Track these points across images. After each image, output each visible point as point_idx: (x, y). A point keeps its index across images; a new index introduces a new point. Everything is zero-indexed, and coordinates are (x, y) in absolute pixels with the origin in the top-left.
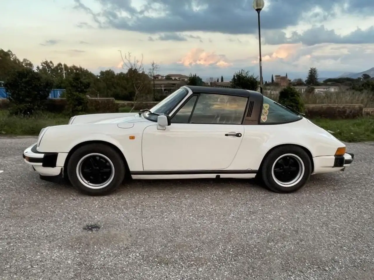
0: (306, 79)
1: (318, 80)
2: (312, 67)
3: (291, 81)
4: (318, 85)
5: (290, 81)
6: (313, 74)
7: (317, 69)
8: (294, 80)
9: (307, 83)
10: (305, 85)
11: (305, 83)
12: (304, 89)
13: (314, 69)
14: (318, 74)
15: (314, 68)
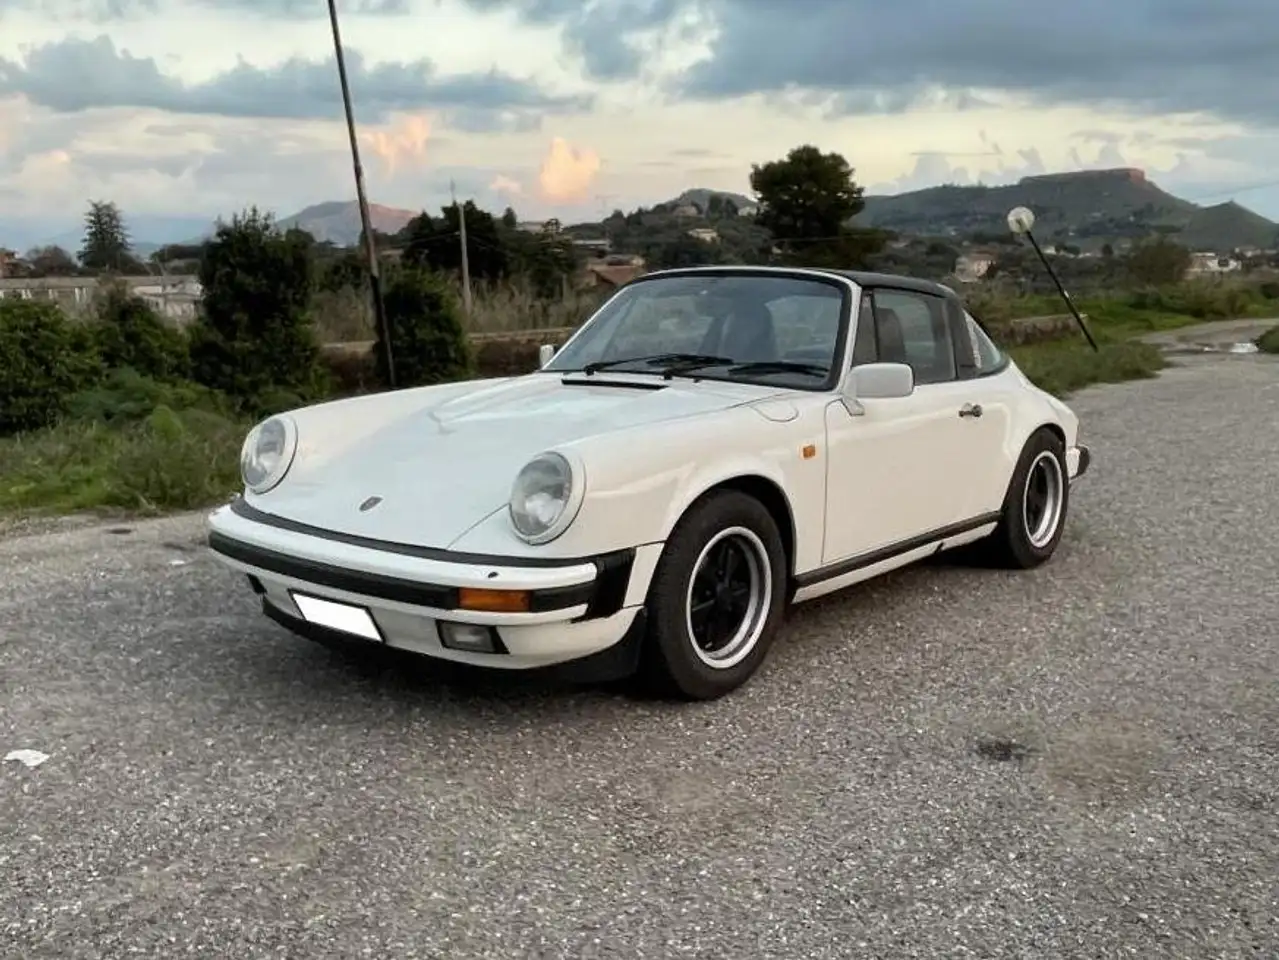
0: (81, 247)
1: (133, 253)
2: (96, 201)
3: (17, 256)
4: (135, 269)
5: (11, 255)
6: (104, 229)
7: (118, 207)
8: (28, 254)
9: (87, 264)
10: (82, 273)
11: (80, 264)
12: (81, 288)
13: (108, 207)
14: (125, 229)
15: (106, 202)
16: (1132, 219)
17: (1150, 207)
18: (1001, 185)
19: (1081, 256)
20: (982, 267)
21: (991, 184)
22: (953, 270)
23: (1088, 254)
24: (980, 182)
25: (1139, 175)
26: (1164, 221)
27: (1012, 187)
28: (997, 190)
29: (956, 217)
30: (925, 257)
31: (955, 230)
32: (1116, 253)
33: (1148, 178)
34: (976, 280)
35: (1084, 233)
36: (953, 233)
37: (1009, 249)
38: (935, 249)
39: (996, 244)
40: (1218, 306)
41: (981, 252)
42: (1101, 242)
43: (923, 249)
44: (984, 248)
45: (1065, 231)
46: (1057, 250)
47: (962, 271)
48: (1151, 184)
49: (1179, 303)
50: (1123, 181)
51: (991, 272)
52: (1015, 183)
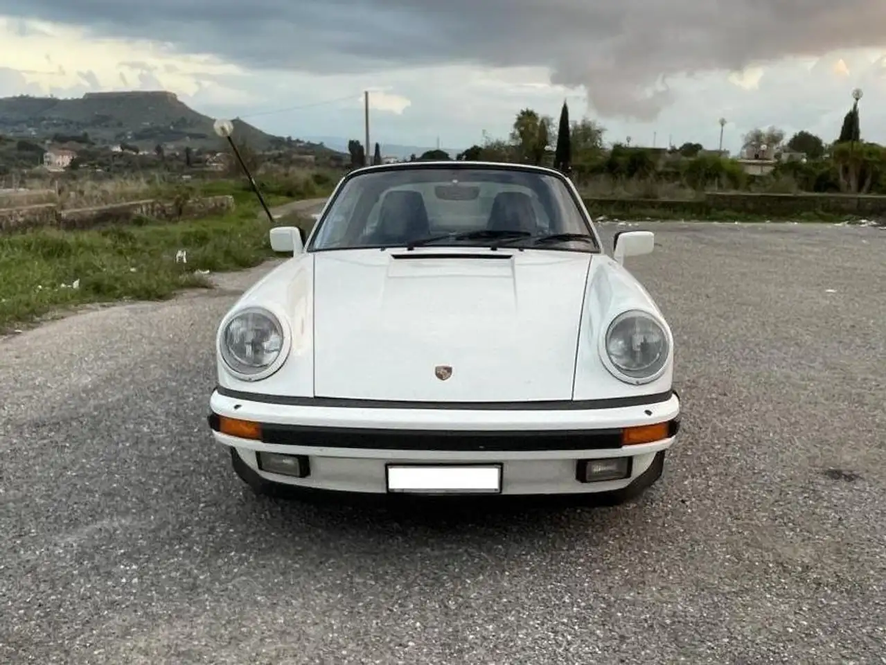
16: (172, 128)
17: (183, 120)
18: (69, 98)
19: (141, 153)
20: (65, 160)
21: (61, 98)
22: (42, 162)
23: (146, 153)
24: (52, 95)
25: (174, 97)
26: (195, 131)
27: (78, 100)
28: (66, 102)
29: (35, 122)
30: (16, 152)
31: (35, 131)
32: (166, 153)
33: (180, 99)
34: (63, 170)
35: (138, 137)
36: (33, 133)
37: (84, 147)
38: (24, 145)
39: (74, 143)
40: (301, 189)
41: (64, 149)
42: (152, 143)
43: (14, 145)
44: (66, 145)
45: (123, 134)
46: (122, 148)
47: (49, 163)
48: (181, 104)
49: (274, 187)
50: (162, 101)
51: (74, 165)
52: (81, 97)
